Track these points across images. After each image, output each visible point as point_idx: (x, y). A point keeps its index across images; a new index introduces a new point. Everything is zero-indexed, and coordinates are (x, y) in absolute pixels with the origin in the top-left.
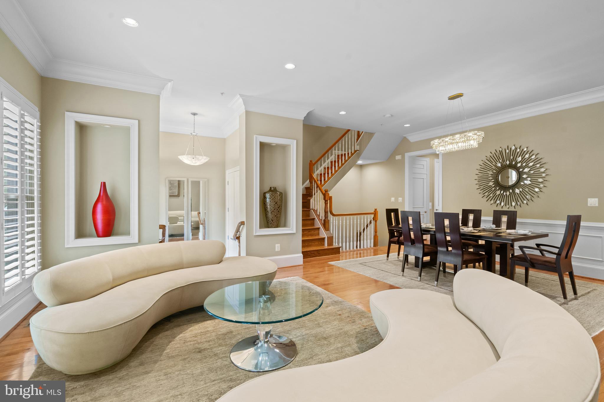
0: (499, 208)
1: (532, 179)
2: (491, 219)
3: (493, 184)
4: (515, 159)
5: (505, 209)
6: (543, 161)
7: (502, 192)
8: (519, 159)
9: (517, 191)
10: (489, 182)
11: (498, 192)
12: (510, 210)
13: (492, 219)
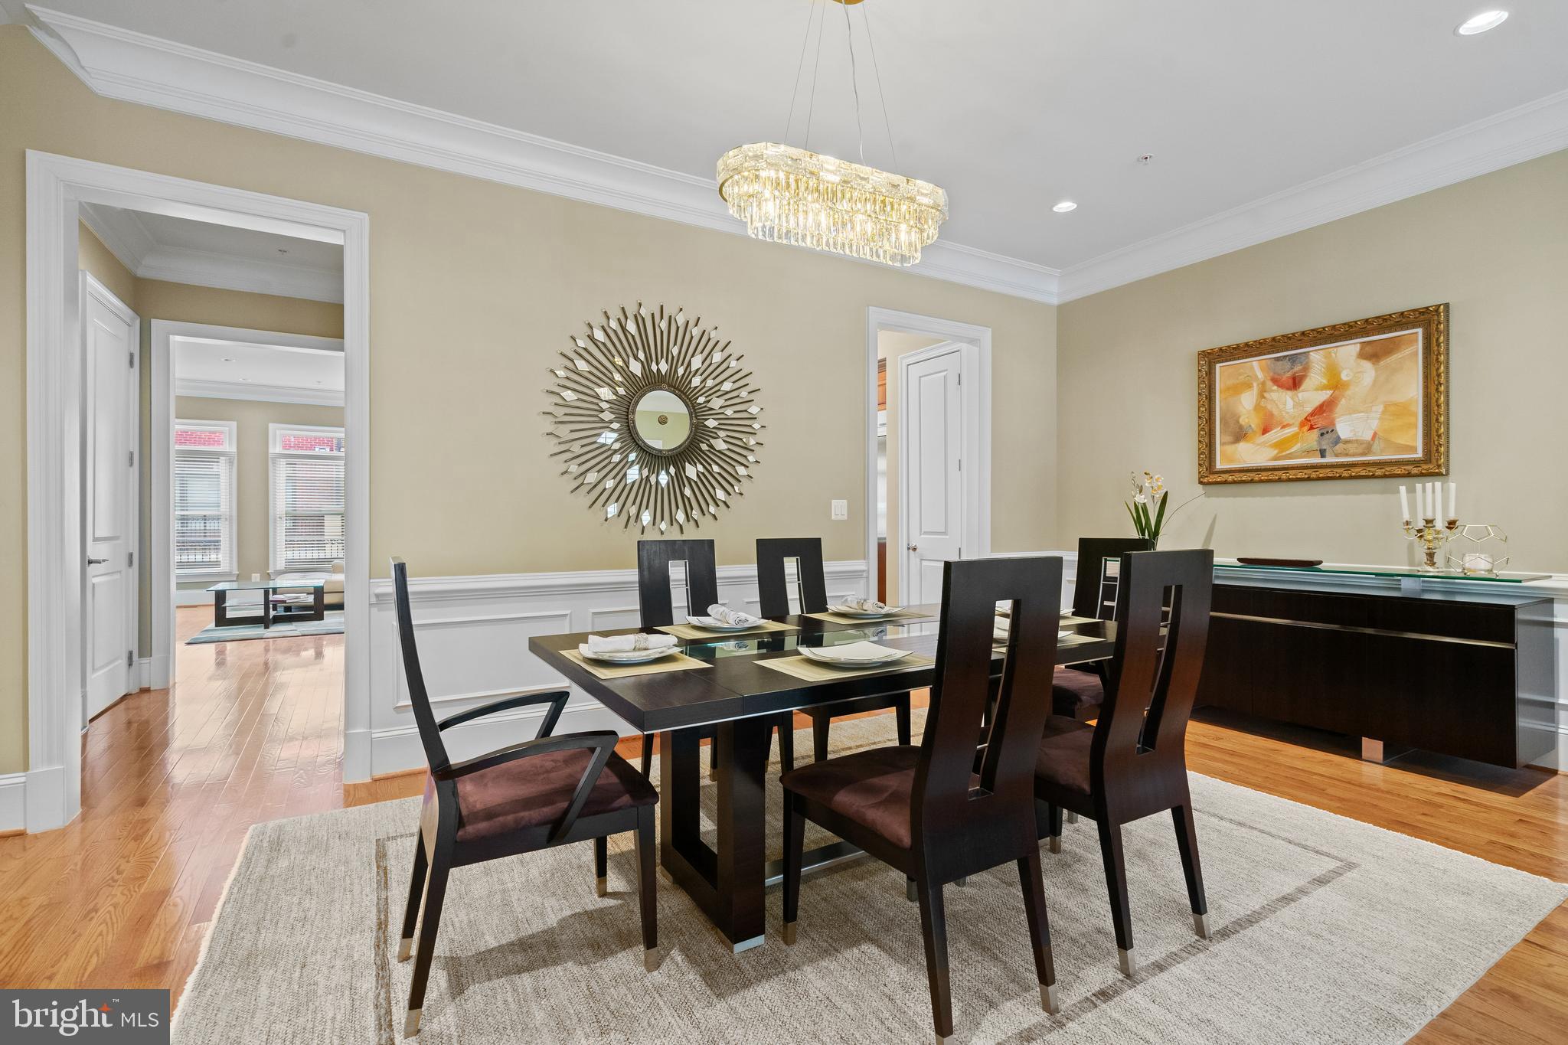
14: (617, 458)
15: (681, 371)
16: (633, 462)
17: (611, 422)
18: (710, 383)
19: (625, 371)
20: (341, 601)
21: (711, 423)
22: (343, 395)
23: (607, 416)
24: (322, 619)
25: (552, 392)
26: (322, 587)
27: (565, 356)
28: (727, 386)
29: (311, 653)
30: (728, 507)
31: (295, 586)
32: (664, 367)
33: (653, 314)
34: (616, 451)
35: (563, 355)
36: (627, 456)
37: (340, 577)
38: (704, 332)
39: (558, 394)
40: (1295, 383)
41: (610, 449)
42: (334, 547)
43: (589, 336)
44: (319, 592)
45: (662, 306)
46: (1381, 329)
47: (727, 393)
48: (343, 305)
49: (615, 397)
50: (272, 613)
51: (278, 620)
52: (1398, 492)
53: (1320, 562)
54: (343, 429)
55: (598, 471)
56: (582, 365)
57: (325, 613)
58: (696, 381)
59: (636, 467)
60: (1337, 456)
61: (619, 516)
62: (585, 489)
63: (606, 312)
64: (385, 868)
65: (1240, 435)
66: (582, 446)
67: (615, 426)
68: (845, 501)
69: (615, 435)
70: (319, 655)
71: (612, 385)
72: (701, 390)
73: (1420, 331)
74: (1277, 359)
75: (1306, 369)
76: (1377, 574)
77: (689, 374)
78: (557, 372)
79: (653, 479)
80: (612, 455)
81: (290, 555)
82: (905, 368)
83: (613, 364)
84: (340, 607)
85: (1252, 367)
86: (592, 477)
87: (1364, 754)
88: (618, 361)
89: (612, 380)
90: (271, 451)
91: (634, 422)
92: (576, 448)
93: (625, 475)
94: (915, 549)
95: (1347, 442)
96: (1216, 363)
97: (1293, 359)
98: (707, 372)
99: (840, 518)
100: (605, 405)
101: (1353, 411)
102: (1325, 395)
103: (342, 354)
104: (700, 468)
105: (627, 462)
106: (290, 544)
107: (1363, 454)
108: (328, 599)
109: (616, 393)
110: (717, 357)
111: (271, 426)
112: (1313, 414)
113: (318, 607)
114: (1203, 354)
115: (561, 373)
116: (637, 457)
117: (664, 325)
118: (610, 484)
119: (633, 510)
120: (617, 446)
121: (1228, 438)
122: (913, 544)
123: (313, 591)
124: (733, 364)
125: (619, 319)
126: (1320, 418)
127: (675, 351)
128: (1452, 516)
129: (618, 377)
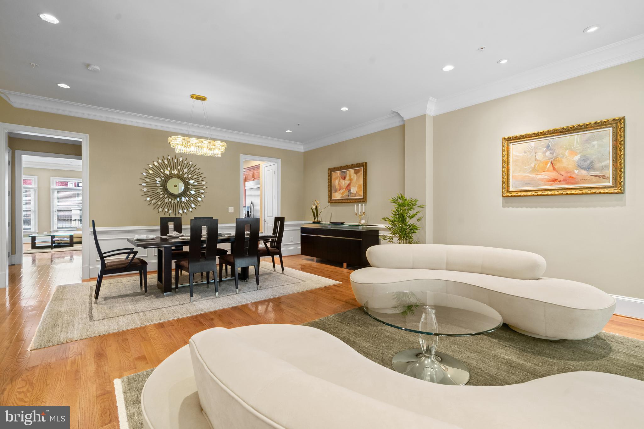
0: (167, 216)
1: (195, 190)
2: (158, 227)
3: (161, 192)
4: (182, 169)
5: (173, 216)
6: (203, 176)
7: (170, 200)
8: (186, 170)
9: (184, 199)
10: (157, 189)
11: (166, 200)
12: (177, 216)
13: (160, 228)
14: (161, 196)
15: (181, 173)
16: (167, 197)
17: (160, 186)
18: (190, 176)
19: (163, 173)
20: (80, 241)
21: (190, 187)
22: (81, 167)
23: (159, 185)
24: (73, 246)
25: (142, 179)
26: (73, 235)
27: (146, 169)
28: (195, 176)
29: (69, 258)
30: (196, 209)
31: (62, 235)
32: (176, 172)
33: (172, 158)
34: (161, 194)
35: (145, 169)
36: (165, 196)
37: (80, 232)
38: (188, 162)
39: (144, 179)
40: (344, 178)
41: (159, 194)
42: (77, 222)
43: (153, 164)
44: (71, 237)
45: (175, 156)
46: (357, 167)
47: (195, 178)
48: (81, 145)
49: (161, 180)
50: (54, 245)
51: (55, 247)
52: (354, 206)
53: (344, 223)
54: (81, 179)
55: (156, 200)
56: (151, 172)
57: (74, 245)
58: (186, 176)
59: (167, 199)
60: (351, 197)
61: (162, 211)
62: (152, 204)
63: (158, 158)
64: (92, 289)
65: (336, 191)
66: (151, 193)
67: (161, 188)
68: (233, 207)
69: (161, 190)
70: (71, 259)
71: (160, 177)
72: (187, 178)
73: (362, 168)
74: (342, 172)
75: (346, 175)
76: (349, 225)
77: (183, 173)
78: (143, 174)
79: (173, 202)
80: (160, 195)
81: (59, 226)
82: (263, 168)
83: (161, 171)
84: (80, 243)
85: (338, 173)
86: (154, 201)
87: (344, 267)
88: (162, 170)
89: (160, 175)
90: (51, 187)
91: (167, 187)
92: (149, 194)
93: (164, 200)
94: (266, 221)
95: (352, 193)
96: (332, 172)
97: (344, 172)
98: (188, 173)
99: (231, 212)
100: (158, 182)
101: (353, 186)
102: (349, 182)
103: (81, 160)
104: (187, 199)
105: (165, 197)
106: (59, 221)
107: (355, 197)
108: (75, 240)
109: (161, 179)
110: (192, 169)
111: (51, 178)
112: (347, 186)
113: (72, 242)
114: (329, 169)
115: (144, 174)
116: (168, 196)
117: (176, 161)
118: (160, 203)
119: (166, 210)
120: (161, 193)
121: (334, 192)
122: (266, 219)
123: (69, 237)
124: (197, 171)
125: (162, 159)
126: (348, 187)
127: (179, 168)
128: (364, 212)
129: (162, 175)
